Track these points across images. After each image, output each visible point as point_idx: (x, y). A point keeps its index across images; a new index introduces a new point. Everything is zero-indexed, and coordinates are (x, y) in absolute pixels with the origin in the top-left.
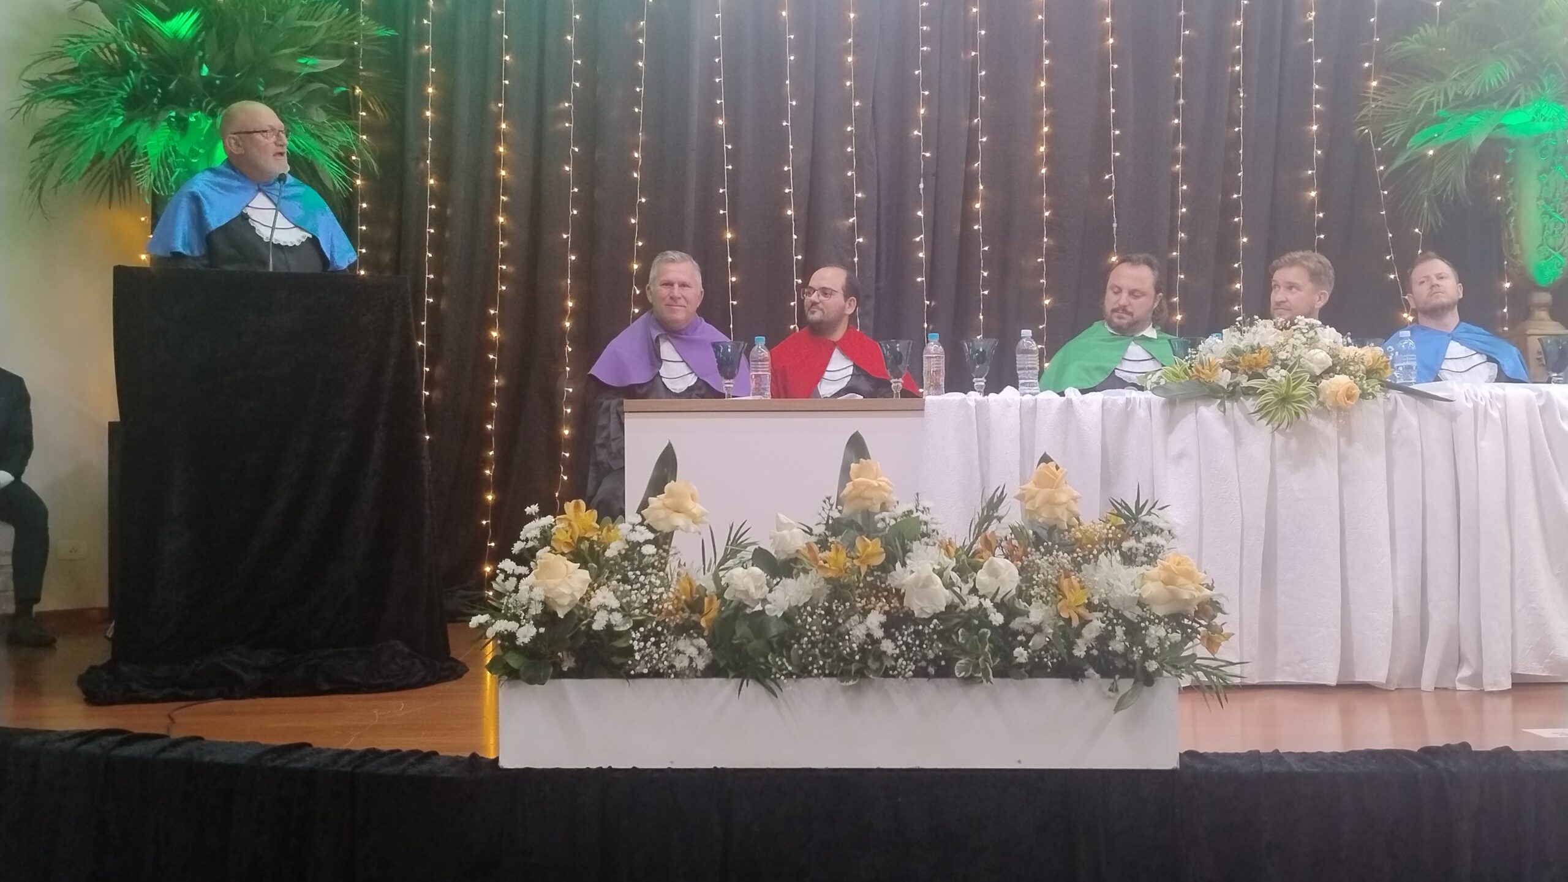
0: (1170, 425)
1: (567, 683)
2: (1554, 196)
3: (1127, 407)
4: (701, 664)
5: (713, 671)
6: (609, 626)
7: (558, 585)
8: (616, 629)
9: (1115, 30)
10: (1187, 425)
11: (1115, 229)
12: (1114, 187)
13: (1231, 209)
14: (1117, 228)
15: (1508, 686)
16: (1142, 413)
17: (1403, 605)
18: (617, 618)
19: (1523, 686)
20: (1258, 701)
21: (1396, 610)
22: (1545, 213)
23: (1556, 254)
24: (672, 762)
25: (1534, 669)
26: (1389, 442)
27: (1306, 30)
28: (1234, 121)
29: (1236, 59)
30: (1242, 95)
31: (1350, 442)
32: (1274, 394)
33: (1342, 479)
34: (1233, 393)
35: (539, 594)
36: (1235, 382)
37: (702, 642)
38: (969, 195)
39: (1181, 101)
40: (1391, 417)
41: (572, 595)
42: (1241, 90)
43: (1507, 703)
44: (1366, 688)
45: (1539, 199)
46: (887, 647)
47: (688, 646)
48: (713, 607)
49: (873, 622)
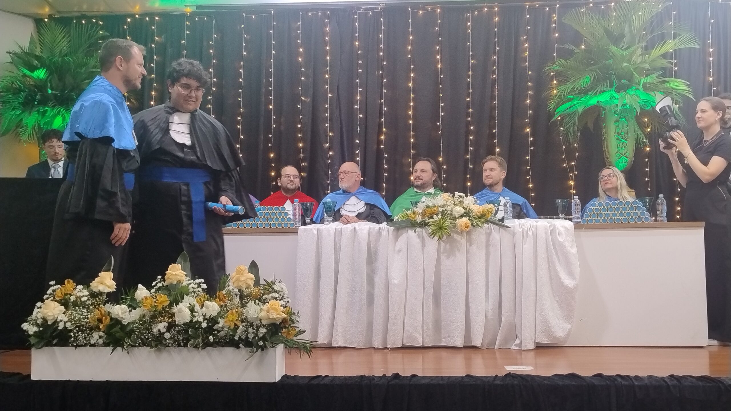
0: (396, 238)
1: (56, 348)
2: (621, 132)
3: (379, 231)
4: (101, 341)
5: (106, 344)
6: (65, 328)
7: (48, 312)
8: (68, 329)
9: (441, 61)
10: (403, 238)
11: (441, 146)
12: (441, 128)
13: (492, 136)
14: (442, 146)
15: (532, 346)
16: (384, 233)
17: (490, 314)
18: (68, 325)
19: (540, 347)
20: (431, 354)
21: (486, 317)
22: (618, 139)
23: (624, 157)
24: (92, 378)
25: (543, 340)
26: (488, 245)
27: (525, 60)
28: (493, 98)
29: (493, 73)
30: (497, 88)
31: (470, 245)
32: (435, 226)
33: (467, 261)
34: (423, 225)
35: (40, 316)
36: (424, 220)
37: (101, 334)
38: (380, 132)
39: (471, 91)
40: (489, 235)
41: (54, 315)
42: (496, 86)
43: (532, 354)
44: (476, 348)
45: (615, 133)
46: (167, 335)
47: (96, 335)
48: (107, 321)
49: (161, 326)
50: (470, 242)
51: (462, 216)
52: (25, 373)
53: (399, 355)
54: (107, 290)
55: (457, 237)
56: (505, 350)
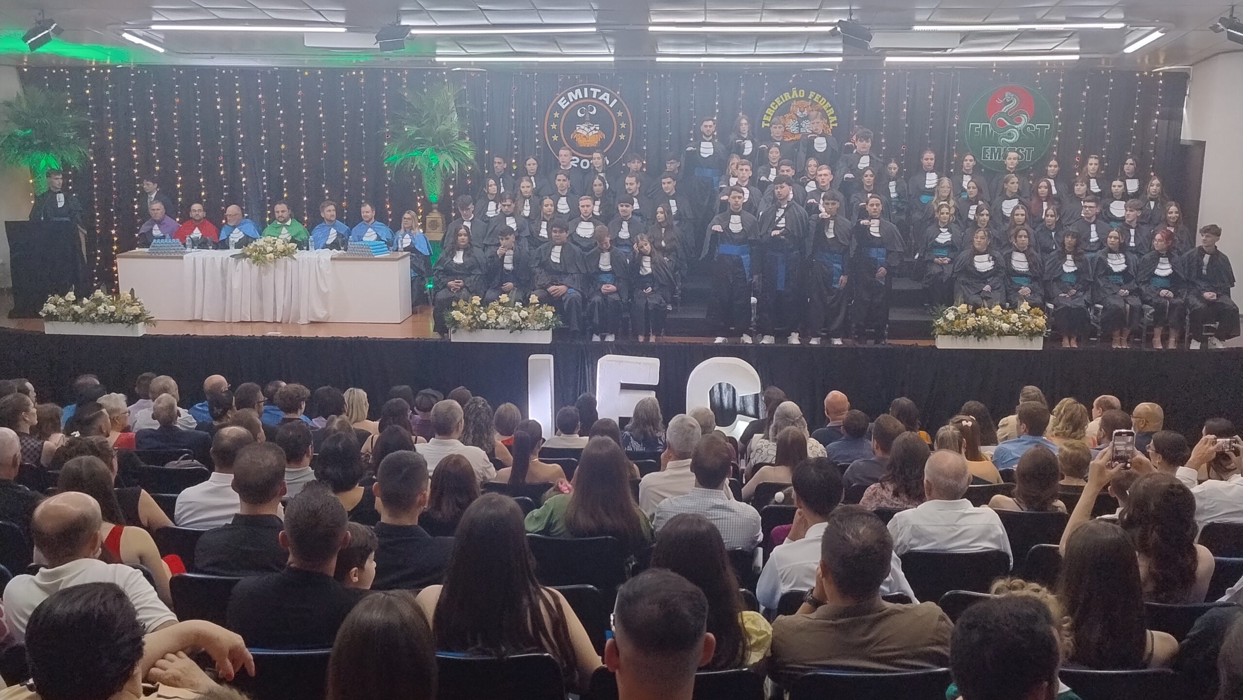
1: (53, 322)
3: (227, 259)
4: (71, 320)
5: (73, 321)
6: (56, 314)
7: (49, 308)
15: (307, 322)
19: (311, 322)
25: (313, 319)
26: (285, 268)
31: (276, 268)
33: (275, 276)
34: (250, 257)
35: (46, 309)
46: (96, 318)
47: (69, 317)
48: (72, 312)
49: (93, 315)
50: (275, 266)
51: (271, 252)
52: (43, 331)
53: (239, 325)
54: (72, 300)
55: (269, 263)
56: (295, 324)
